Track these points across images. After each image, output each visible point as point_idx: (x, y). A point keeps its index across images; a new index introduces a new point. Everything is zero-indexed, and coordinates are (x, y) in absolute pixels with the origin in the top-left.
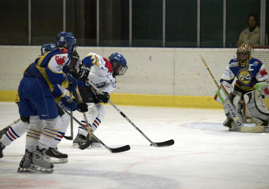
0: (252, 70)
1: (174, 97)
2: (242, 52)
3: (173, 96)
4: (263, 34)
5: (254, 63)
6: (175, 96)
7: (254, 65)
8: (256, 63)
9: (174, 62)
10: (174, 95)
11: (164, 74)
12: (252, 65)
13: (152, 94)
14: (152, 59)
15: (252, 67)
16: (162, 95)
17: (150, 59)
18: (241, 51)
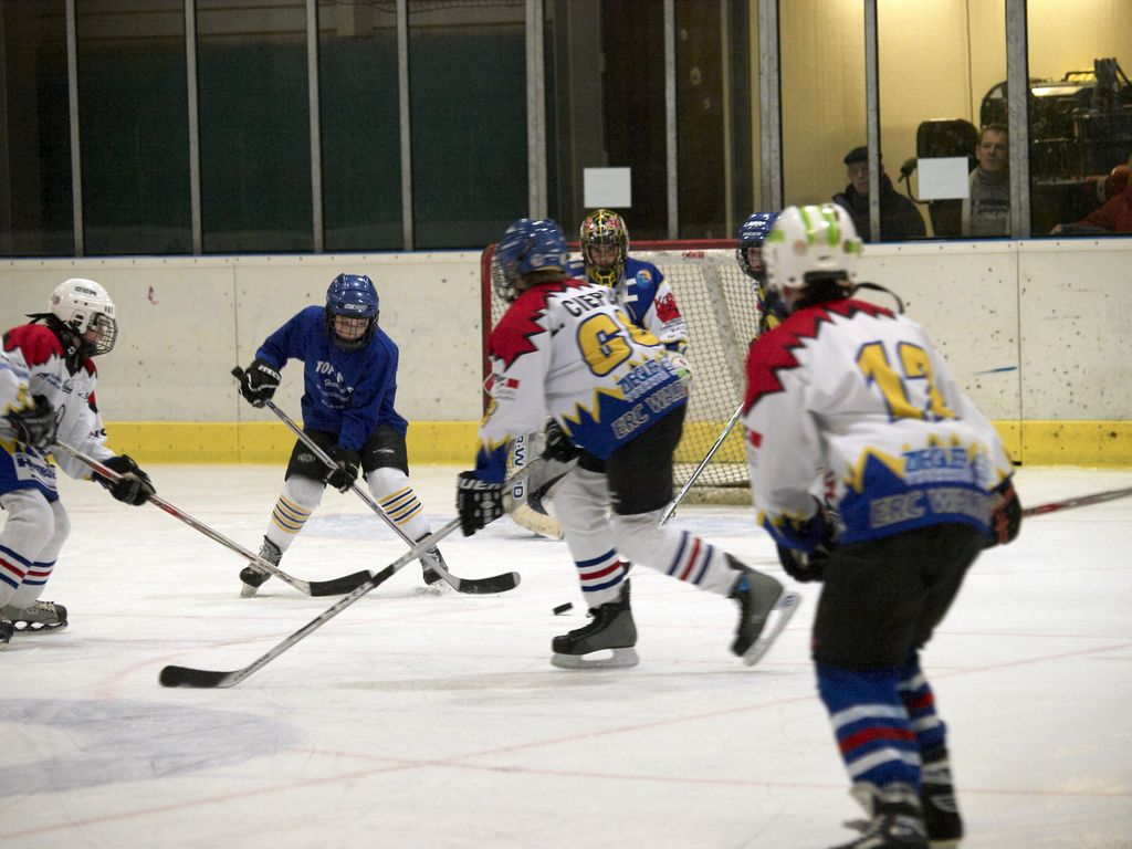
0: (635, 298)
1: (239, 429)
2: (604, 237)
3: (234, 424)
4: (538, 201)
5: (638, 276)
6: (241, 424)
7: (640, 284)
8: (646, 275)
9: (236, 305)
10: (239, 420)
11: (200, 348)
12: (632, 282)
13: (162, 419)
14: (155, 299)
15: (632, 290)
16: (197, 421)
17: (150, 298)
18: (601, 235)
